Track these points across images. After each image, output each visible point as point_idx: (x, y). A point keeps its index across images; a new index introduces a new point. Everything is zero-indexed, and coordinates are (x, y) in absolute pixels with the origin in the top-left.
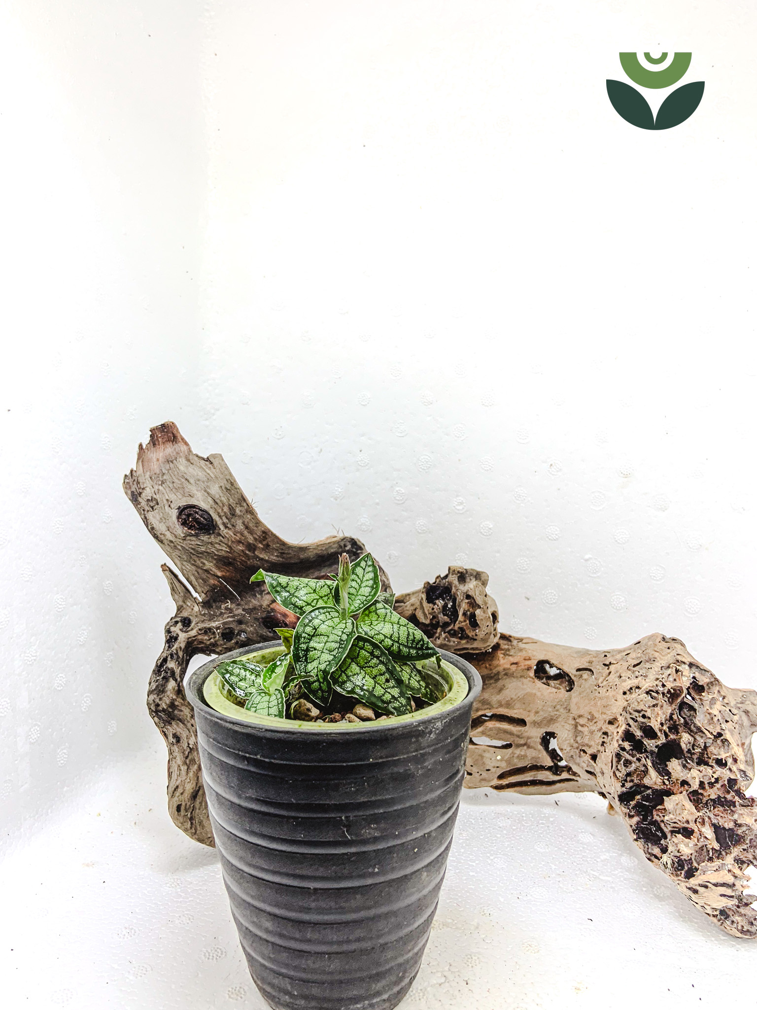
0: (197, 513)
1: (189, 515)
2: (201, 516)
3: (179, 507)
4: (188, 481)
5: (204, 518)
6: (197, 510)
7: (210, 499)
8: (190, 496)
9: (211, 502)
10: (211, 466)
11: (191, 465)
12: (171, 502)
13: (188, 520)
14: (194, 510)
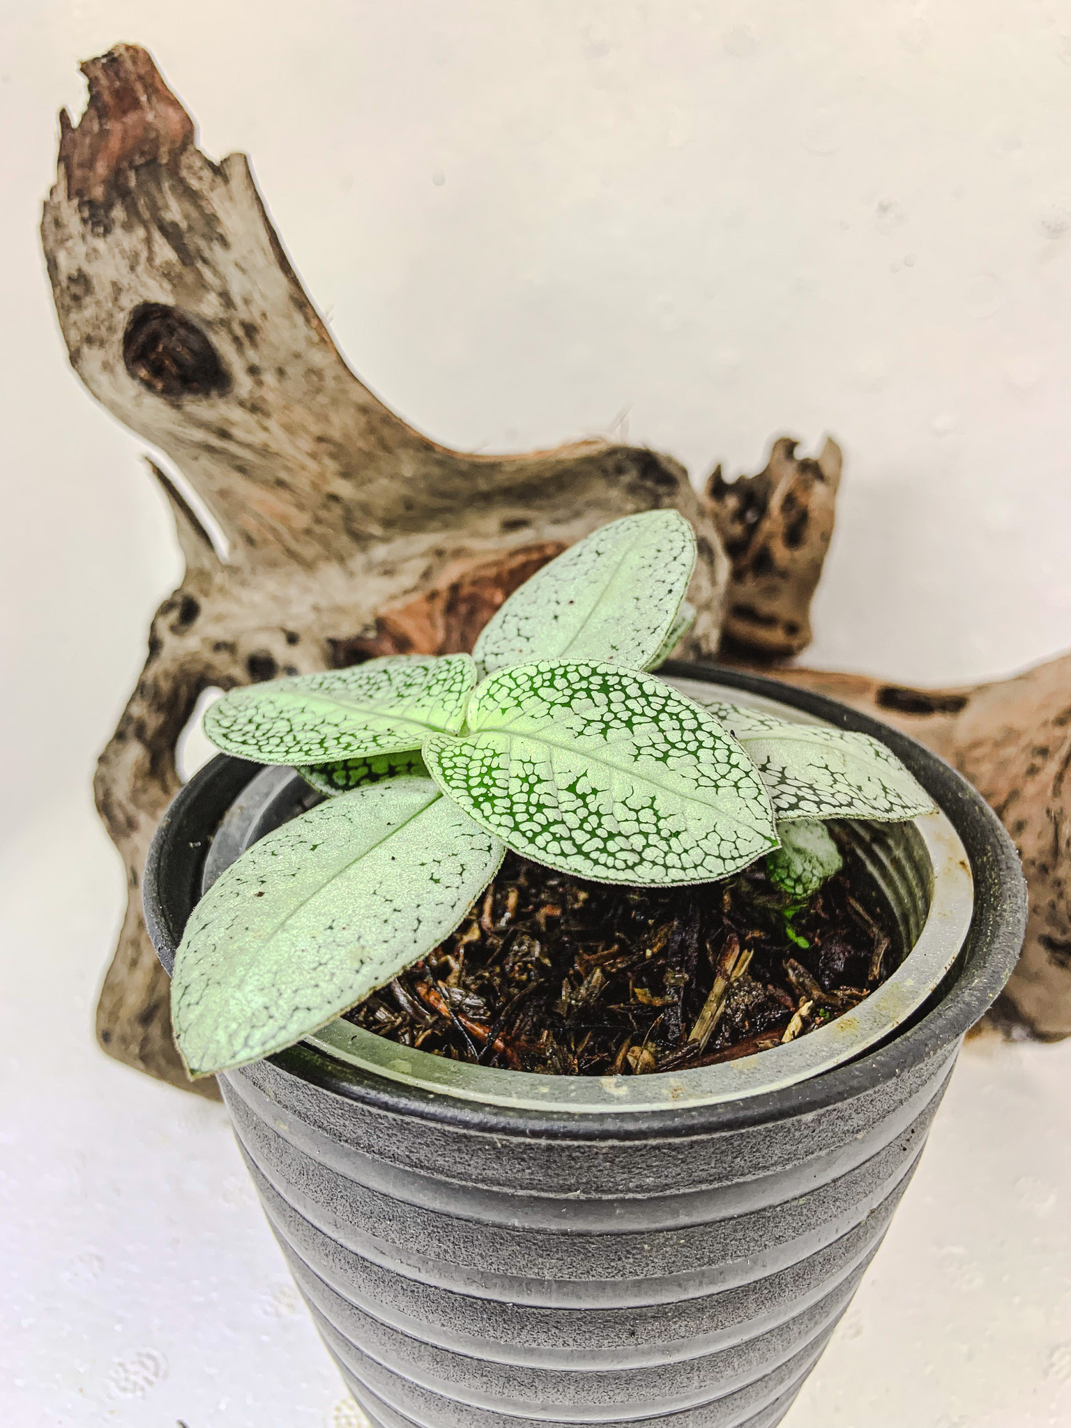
0: (173, 331)
1: (155, 336)
3: (136, 310)
6: (175, 325)
12: (120, 290)
13: (155, 348)
14: (169, 321)
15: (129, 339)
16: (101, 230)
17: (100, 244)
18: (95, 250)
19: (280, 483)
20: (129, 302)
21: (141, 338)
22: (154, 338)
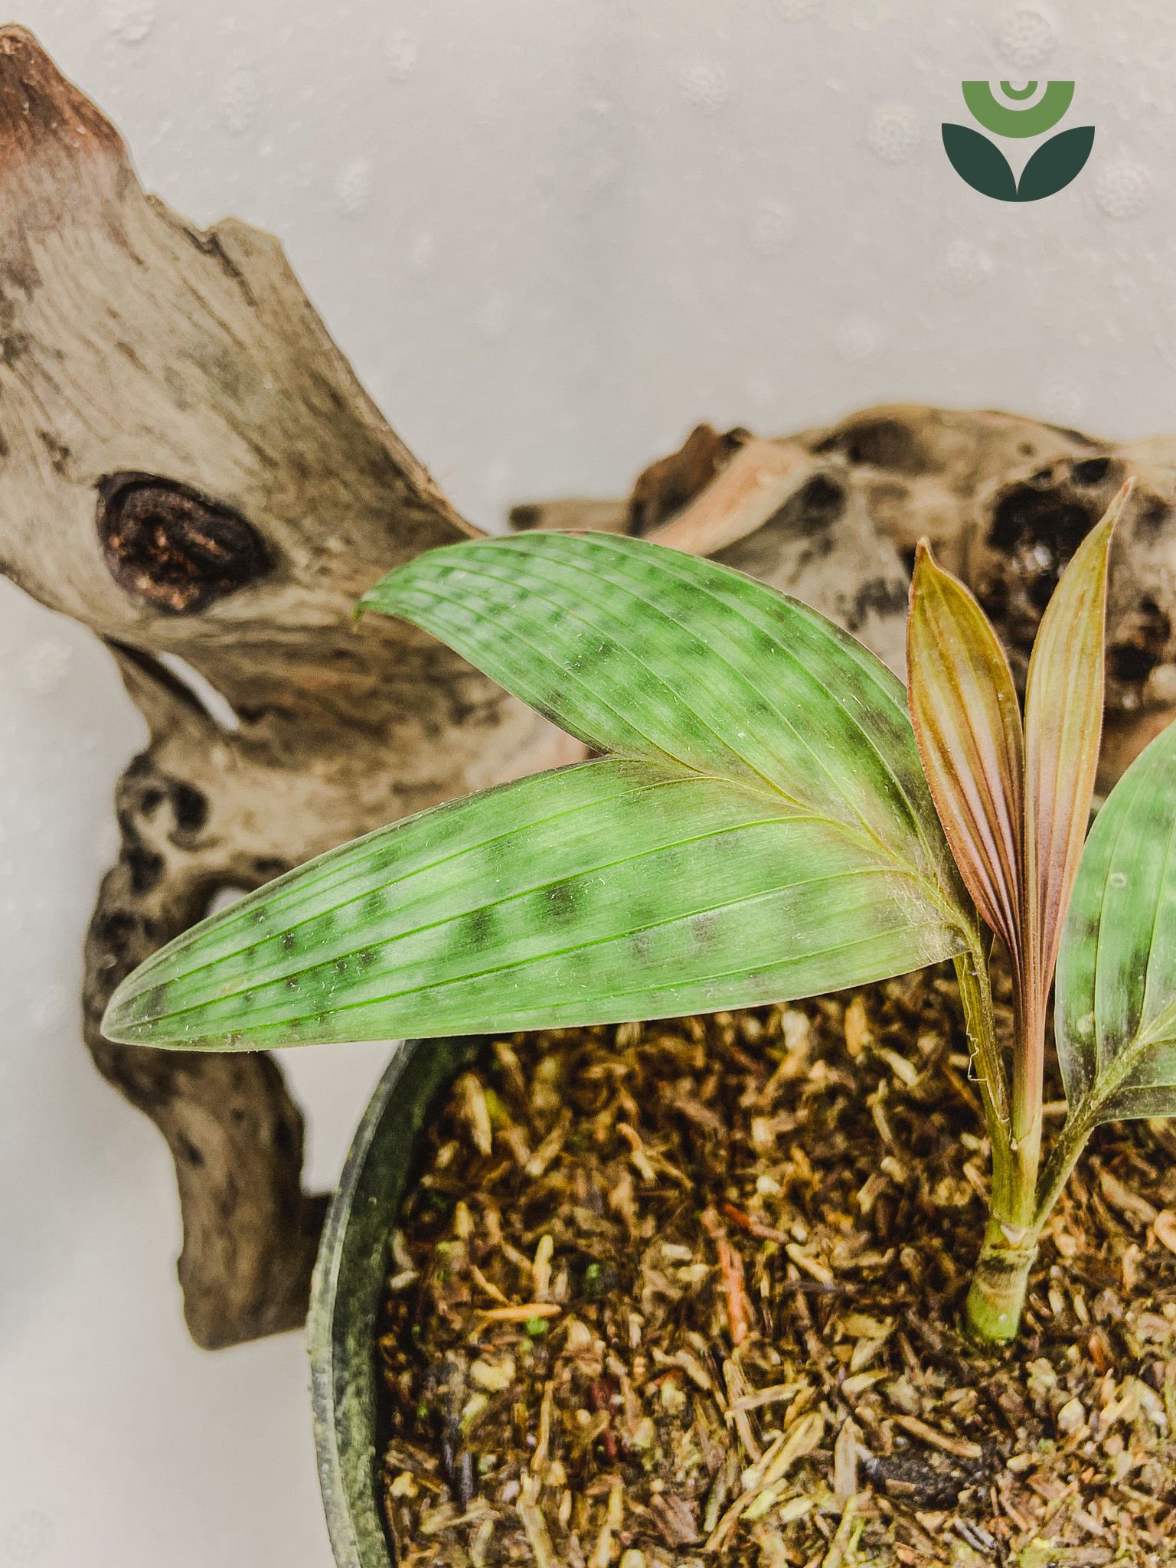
0: (183, 515)
1: (151, 522)
2: (208, 533)
3: (103, 483)
4: (130, 354)
5: (220, 542)
6: (188, 505)
7: (240, 450)
8: (148, 430)
9: (250, 460)
10: (231, 284)
11: (137, 272)
12: (66, 451)
13: (154, 543)
14: (173, 499)
15: (107, 530)
19: (341, 655)
21: (131, 527)
22: (150, 524)
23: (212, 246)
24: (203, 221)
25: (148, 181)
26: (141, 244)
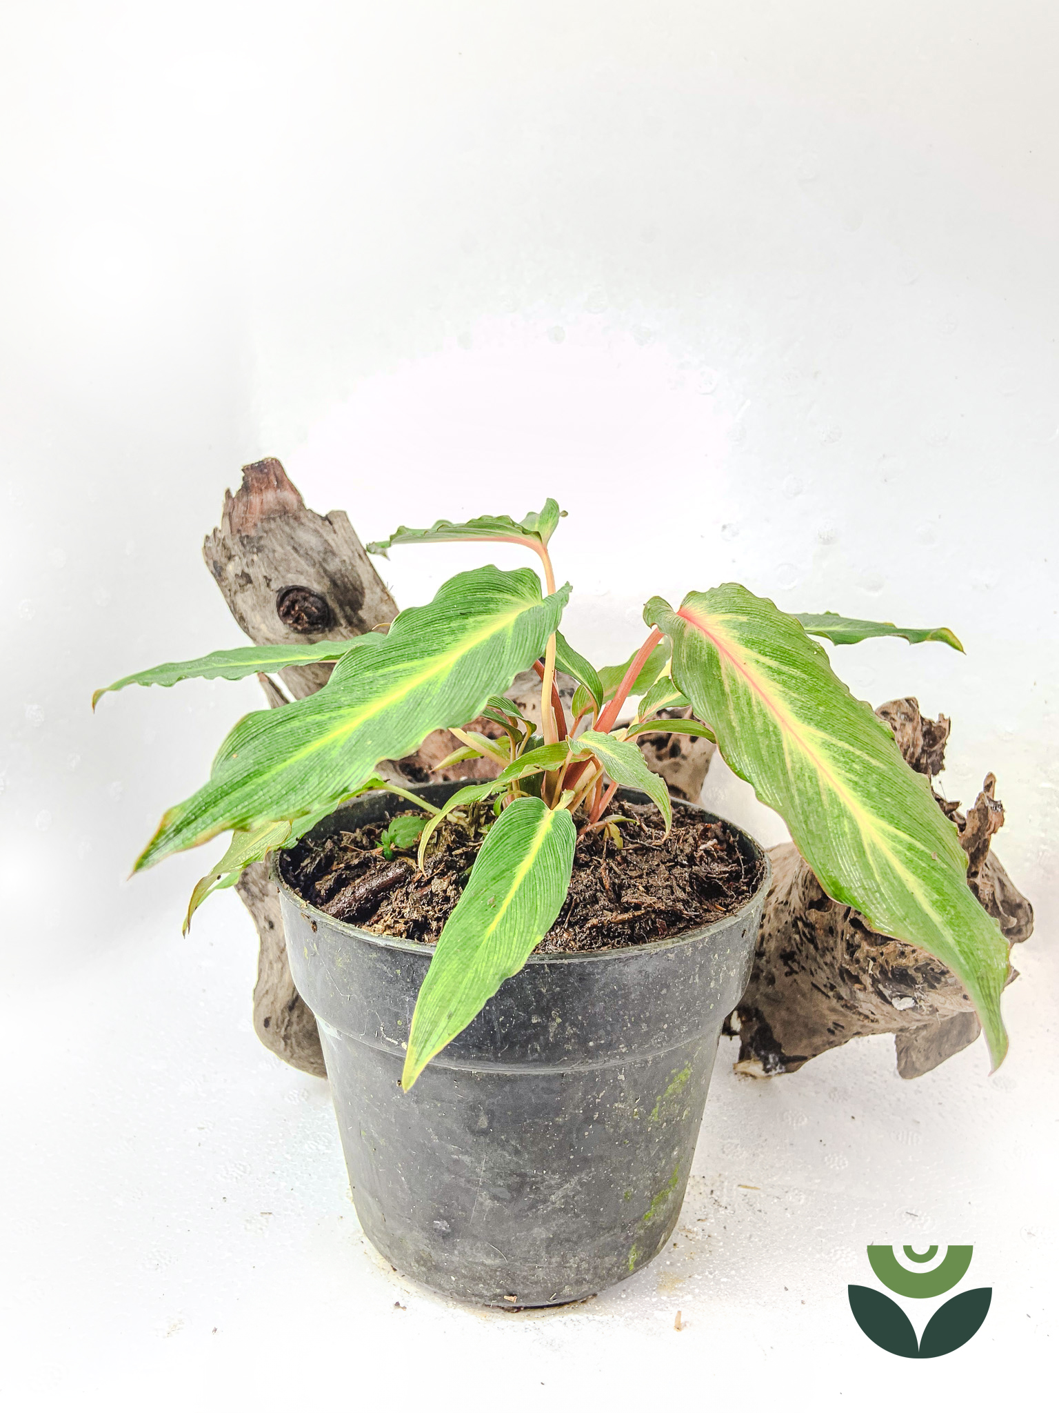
0: (305, 598)
2: (313, 605)
3: (281, 590)
4: (296, 550)
5: (316, 608)
6: (306, 595)
7: (326, 579)
8: (298, 573)
9: (329, 583)
10: (331, 528)
12: (270, 580)
13: (294, 609)
14: (303, 594)
15: (279, 604)
16: (255, 550)
17: (255, 557)
18: (253, 561)
20: (275, 585)
21: (287, 603)
22: (294, 603)
23: (326, 518)
24: (324, 515)
25: (308, 505)
26: (304, 520)
